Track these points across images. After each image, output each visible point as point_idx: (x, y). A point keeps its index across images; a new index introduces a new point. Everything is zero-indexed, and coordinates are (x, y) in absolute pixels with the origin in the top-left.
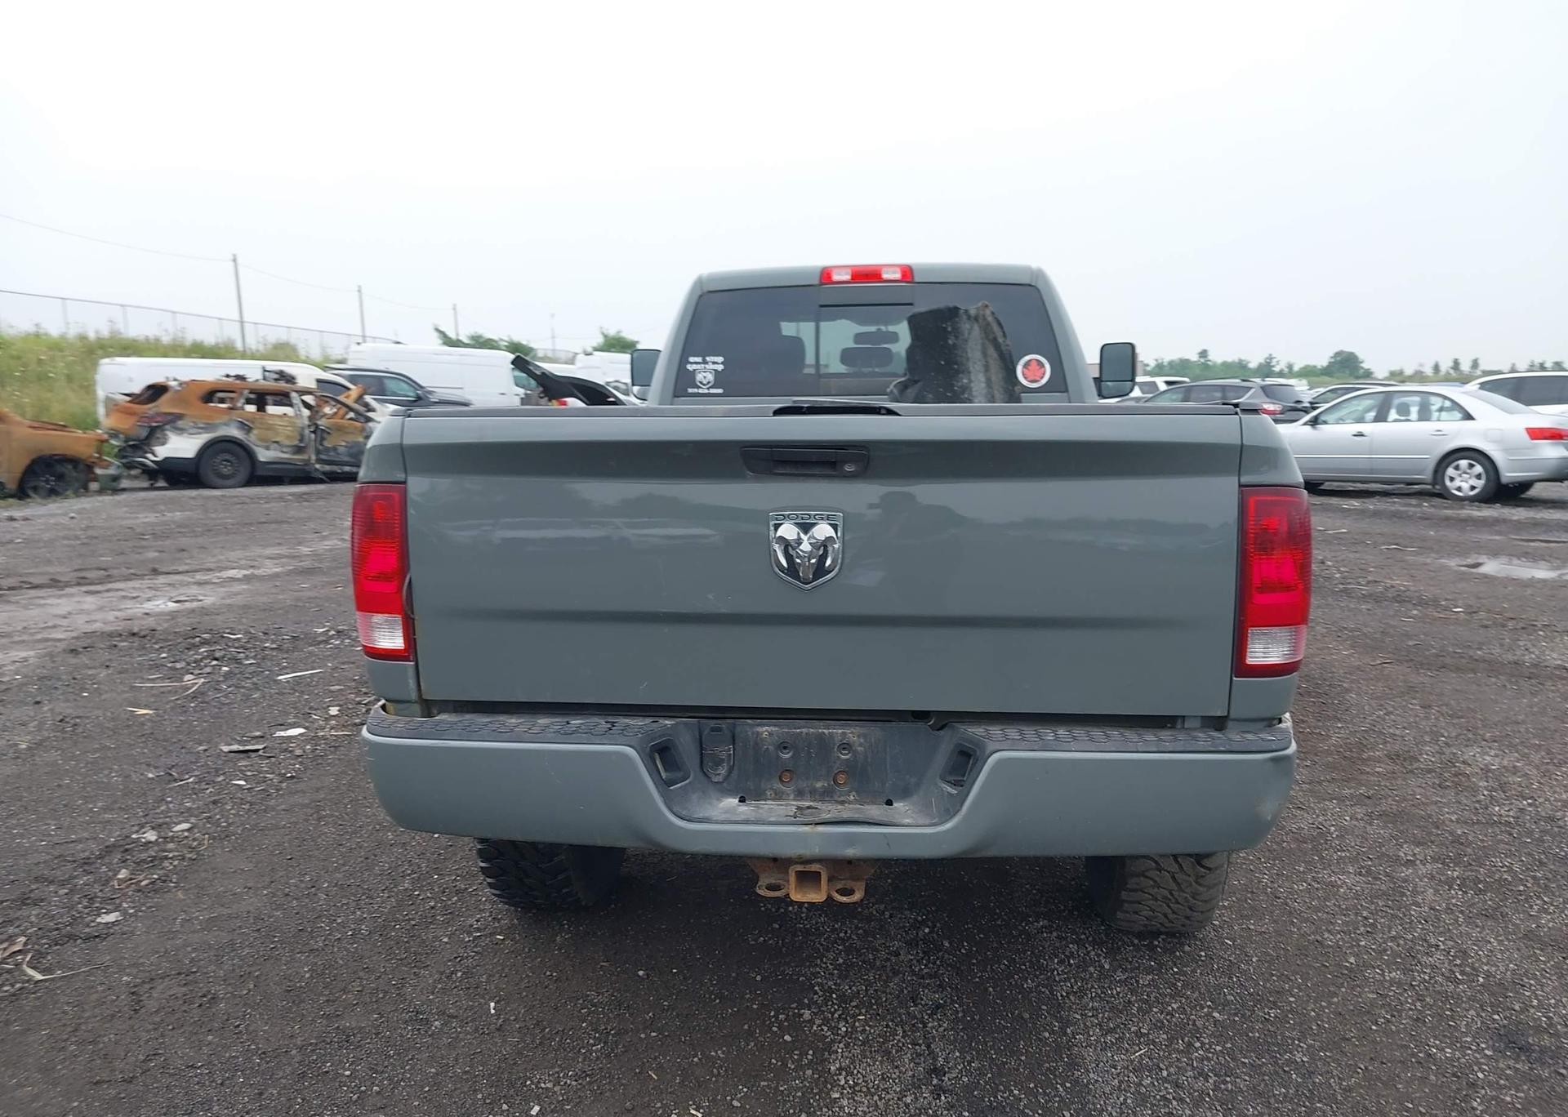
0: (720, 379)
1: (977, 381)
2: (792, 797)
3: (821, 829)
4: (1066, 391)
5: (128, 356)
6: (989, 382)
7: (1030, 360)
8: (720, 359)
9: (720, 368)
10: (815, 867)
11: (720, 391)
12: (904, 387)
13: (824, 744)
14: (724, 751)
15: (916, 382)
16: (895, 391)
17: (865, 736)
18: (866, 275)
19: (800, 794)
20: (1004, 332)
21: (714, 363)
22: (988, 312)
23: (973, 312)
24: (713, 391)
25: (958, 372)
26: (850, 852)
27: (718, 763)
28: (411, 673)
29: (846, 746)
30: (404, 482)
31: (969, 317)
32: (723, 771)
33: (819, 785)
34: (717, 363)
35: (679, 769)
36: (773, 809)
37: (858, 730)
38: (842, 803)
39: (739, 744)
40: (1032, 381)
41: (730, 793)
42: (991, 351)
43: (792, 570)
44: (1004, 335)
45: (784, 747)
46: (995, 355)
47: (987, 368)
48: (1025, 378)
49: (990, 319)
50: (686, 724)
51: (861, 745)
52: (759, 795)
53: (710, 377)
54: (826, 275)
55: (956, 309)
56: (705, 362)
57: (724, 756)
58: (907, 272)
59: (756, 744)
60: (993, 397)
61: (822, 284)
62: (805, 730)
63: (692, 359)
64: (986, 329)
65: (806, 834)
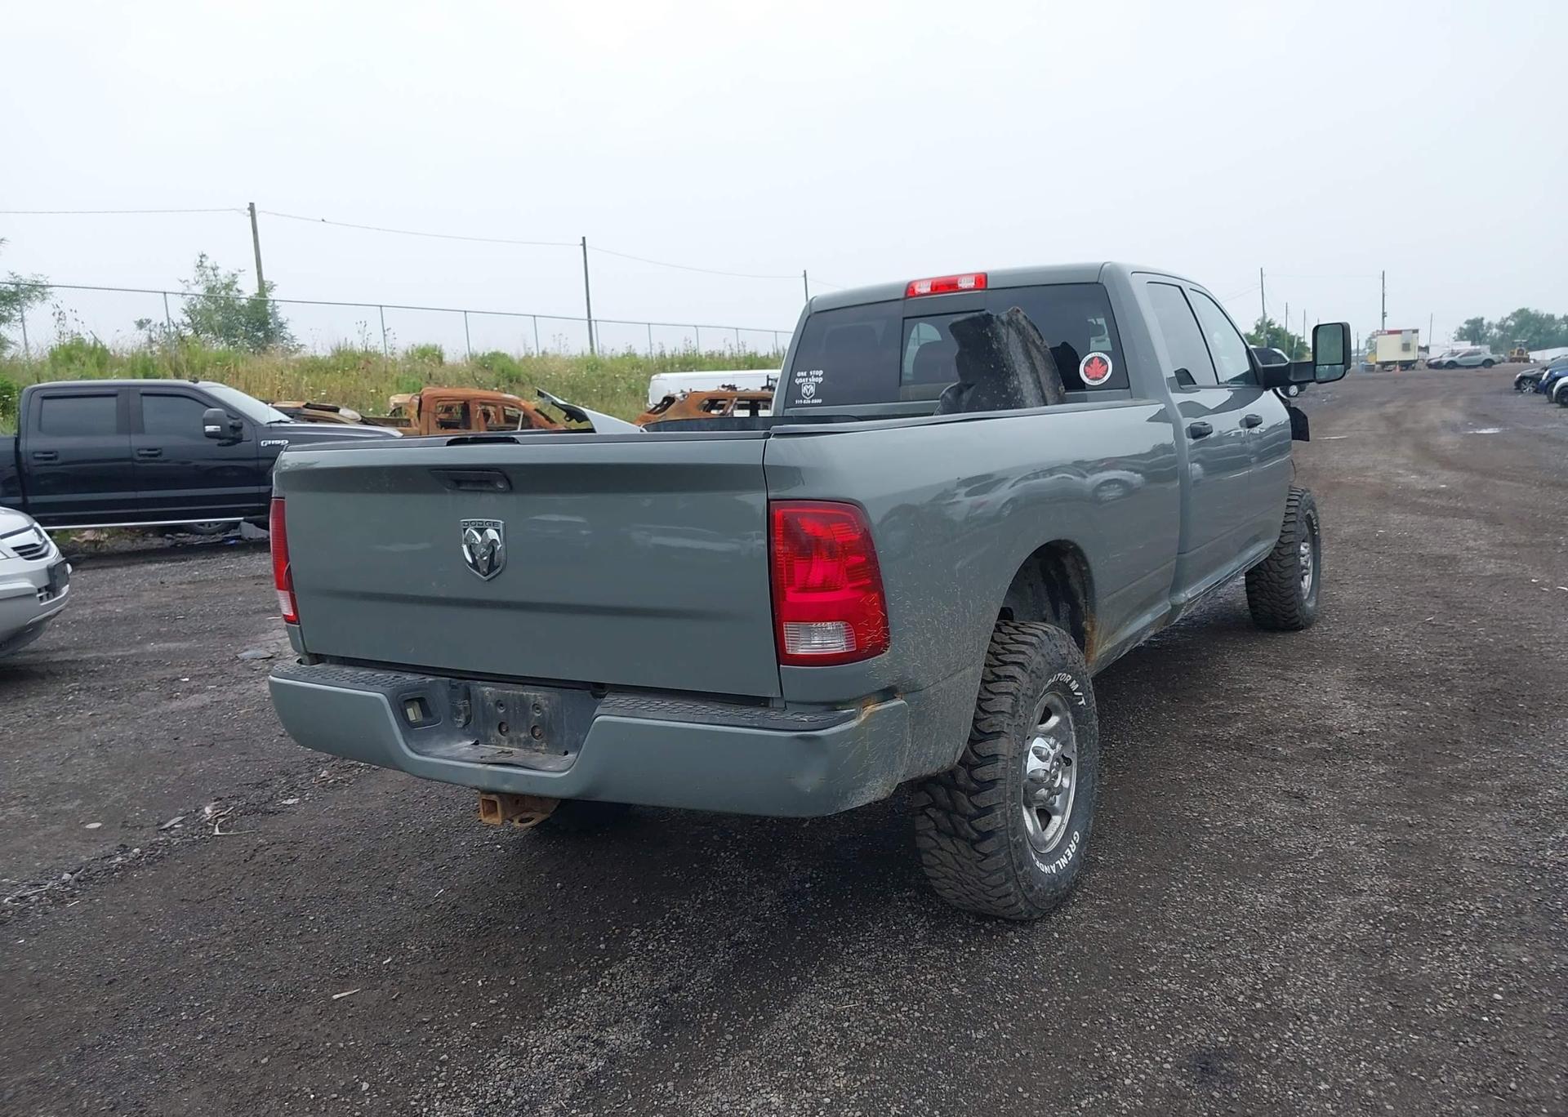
0: (820, 391)
1: (1025, 382)
2: (506, 744)
3: (490, 767)
4: (1129, 387)
6: (1038, 383)
7: (1093, 358)
8: (821, 373)
9: (820, 380)
10: (493, 797)
11: (820, 401)
12: (958, 391)
13: (523, 702)
14: (461, 704)
15: (969, 386)
16: (949, 396)
17: (549, 699)
18: (945, 286)
19: (511, 742)
20: (1039, 334)
21: (815, 376)
22: (1020, 317)
23: (1004, 317)
24: (815, 401)
25: (1008, 375)
26: (507, 787)
27: (459, 713)
28: (298, 631)
29: (537, 707)
31: (1002, 323)
32: (462, 720)
33: (522, 736)
34: (818, 376)
35: (431, 716)
36: (487, 750)
37: (544, 694)
38: (537, 751)
39: (473, 700)
40: (1092, 379)
41: (468, 737)
42: (1034, 353)
43: (475, 565)
44: (1041, 337)
45: (499, 704)
46: (1039, 357)
47: (1033, 368)
48: (1088, 377)
49: (1024, 323)
50: (442, 681)
51: (546, 706)
52: (487, 741)
53: (812, 389)
54: (910, 290)
55: (989, 316)
56: (809, 376)
57: (461, 707)
58: (982, 280)
59: (483, 700)
60: (1043, 396)
61: (906, 297)
62: (511, 692)
63: (799, 374)
64: (1020, 332)
65: (480, 770)
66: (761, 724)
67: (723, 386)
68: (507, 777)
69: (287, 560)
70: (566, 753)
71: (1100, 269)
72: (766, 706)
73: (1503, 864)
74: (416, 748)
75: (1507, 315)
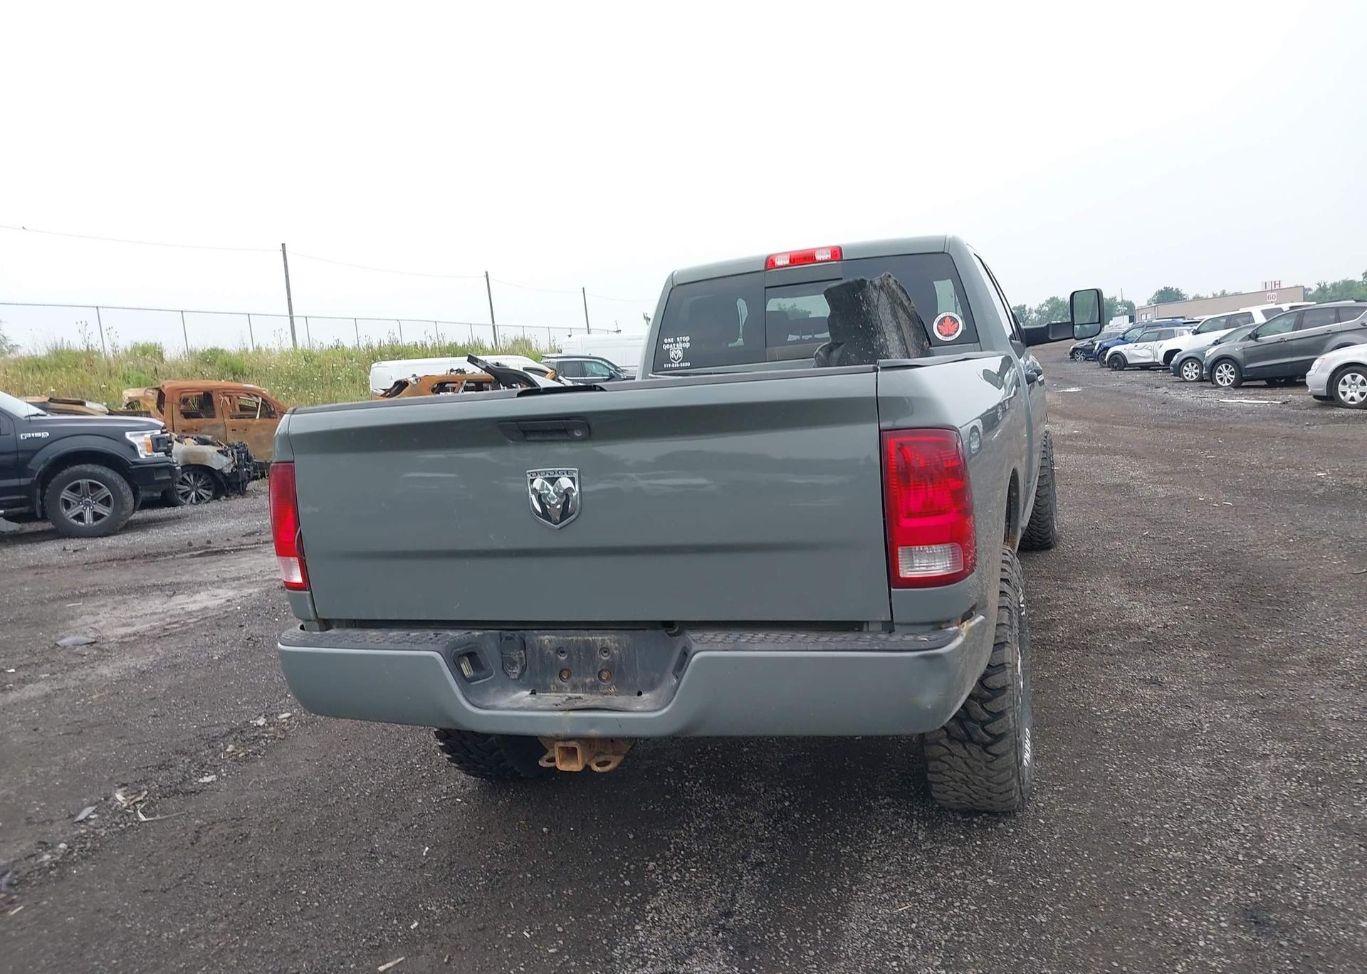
0: (687, 355)
1: (892, 339)
2: (569, 690)
3: (572, 714)
4: (979, 341)
5: (399, 359)
6: (902, 340)
7: (945, 317)
8: (688, 339)
9: (688, 345)
10: (573, 744)
11: (688, 364)
12: (829, 349)
13: (589, 648)
14: (517, 655)
15: (839, 345)
16: (821, 354)
17: (618, 642)
18: (803, 258)
19: (575, 688)
20: (907, 296)
21: (683, 342)
22: (891, 281)
23: (877, 282)
24: (683, 365)
25: (875, 333)
26: (593, 732)
27: (514, 664)
28: (308, 598)
29: (605, 650)
30: (293, 462)
31: (875, 287)
32: (517, 670)
33: (588, 680)
34: (684, 342)
35: (484, 670)
36: (552, 698)
37: (613, 637)
38: (606, 694)
39: (529, 650)
40: (946, 336)
41: (525, 687)
42: (901, 313)
43: (545, 514)
44: (909, 300)
45: (560, 651)
46: (905, 316)
47: (899, 328)
48: (941, 334)
49: (894, 286)
50: (491, 634)
51: (616, 649)
52: (546, 689)
53: (680, 354)
54: (770, 262)
55: (863, 281)
56: (676, 342)
57: (517, 658)
58: (837, 253)
59: (541, 649)
60: (907, 352)
61: (766, 269)
62: (574, 638)
63: (666, 341)
64: (891, 295)
65: (560, 718)
66: (881, 647)
67: (452, 370)
68: (593, 722)
69: (297, 524)
70: (640, 694)
71: (945, 241)
72: (860, 630)
73: (1358, 721)
74: (478, 702)
75: (1043, 302)
